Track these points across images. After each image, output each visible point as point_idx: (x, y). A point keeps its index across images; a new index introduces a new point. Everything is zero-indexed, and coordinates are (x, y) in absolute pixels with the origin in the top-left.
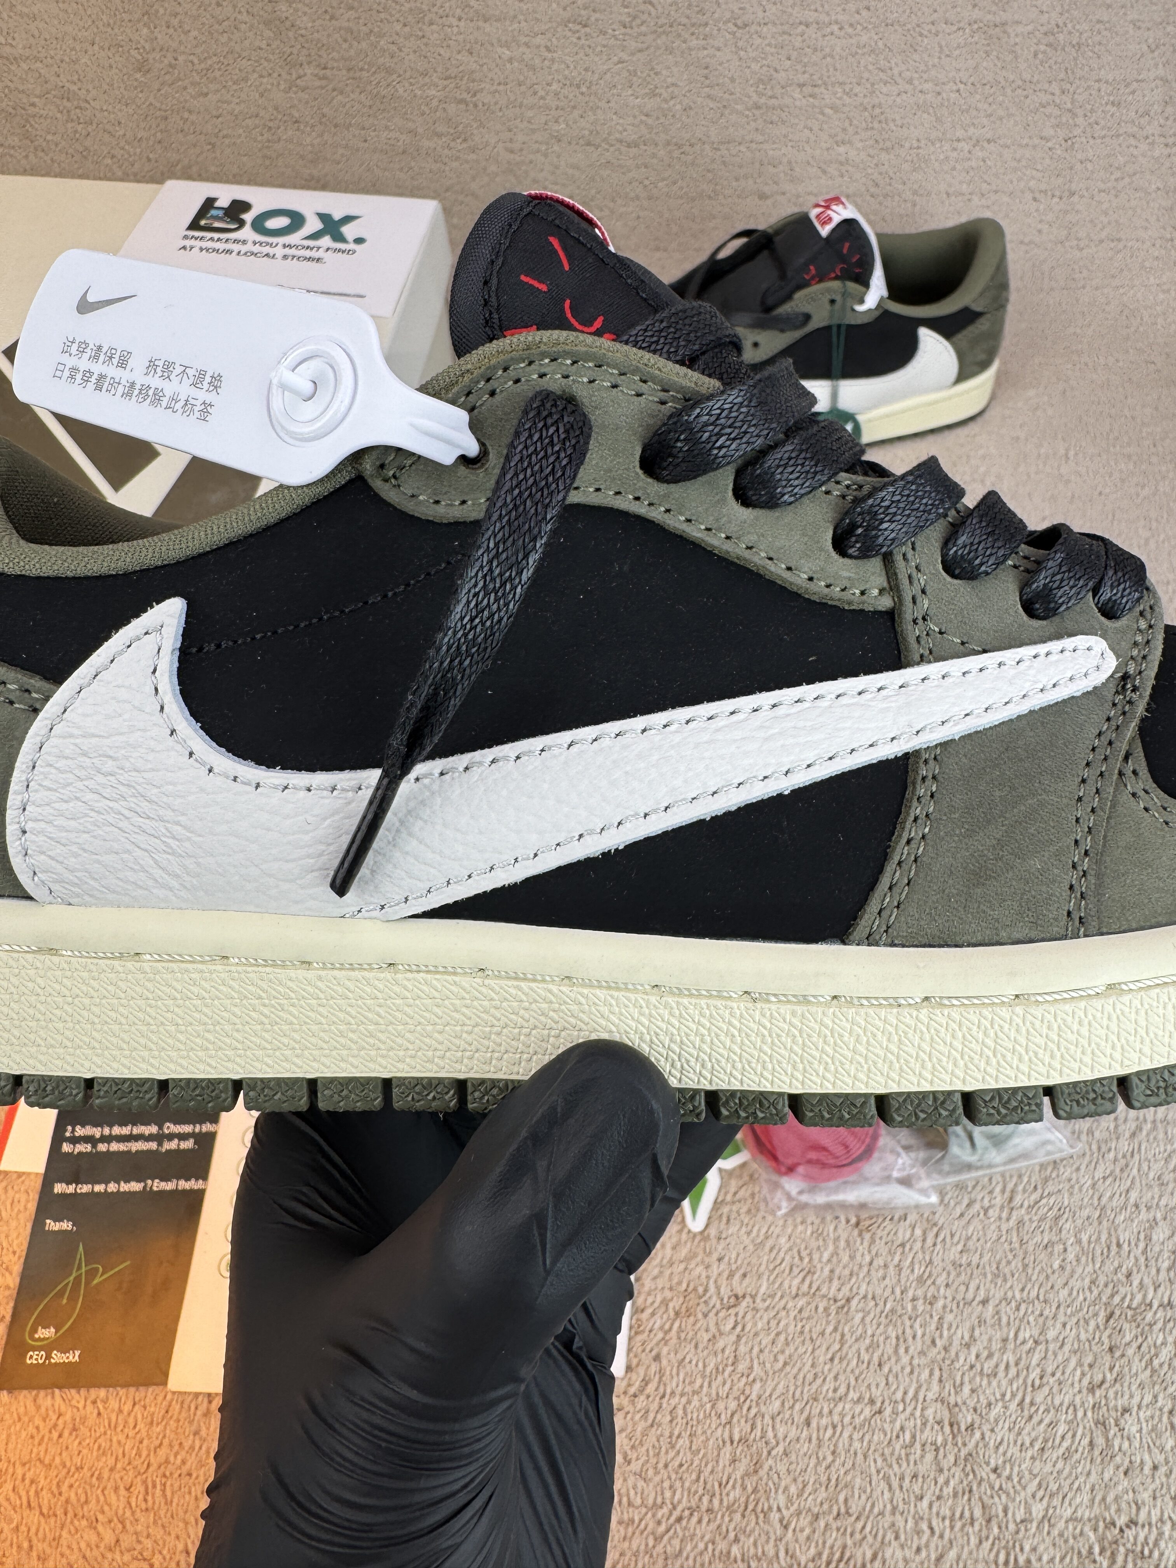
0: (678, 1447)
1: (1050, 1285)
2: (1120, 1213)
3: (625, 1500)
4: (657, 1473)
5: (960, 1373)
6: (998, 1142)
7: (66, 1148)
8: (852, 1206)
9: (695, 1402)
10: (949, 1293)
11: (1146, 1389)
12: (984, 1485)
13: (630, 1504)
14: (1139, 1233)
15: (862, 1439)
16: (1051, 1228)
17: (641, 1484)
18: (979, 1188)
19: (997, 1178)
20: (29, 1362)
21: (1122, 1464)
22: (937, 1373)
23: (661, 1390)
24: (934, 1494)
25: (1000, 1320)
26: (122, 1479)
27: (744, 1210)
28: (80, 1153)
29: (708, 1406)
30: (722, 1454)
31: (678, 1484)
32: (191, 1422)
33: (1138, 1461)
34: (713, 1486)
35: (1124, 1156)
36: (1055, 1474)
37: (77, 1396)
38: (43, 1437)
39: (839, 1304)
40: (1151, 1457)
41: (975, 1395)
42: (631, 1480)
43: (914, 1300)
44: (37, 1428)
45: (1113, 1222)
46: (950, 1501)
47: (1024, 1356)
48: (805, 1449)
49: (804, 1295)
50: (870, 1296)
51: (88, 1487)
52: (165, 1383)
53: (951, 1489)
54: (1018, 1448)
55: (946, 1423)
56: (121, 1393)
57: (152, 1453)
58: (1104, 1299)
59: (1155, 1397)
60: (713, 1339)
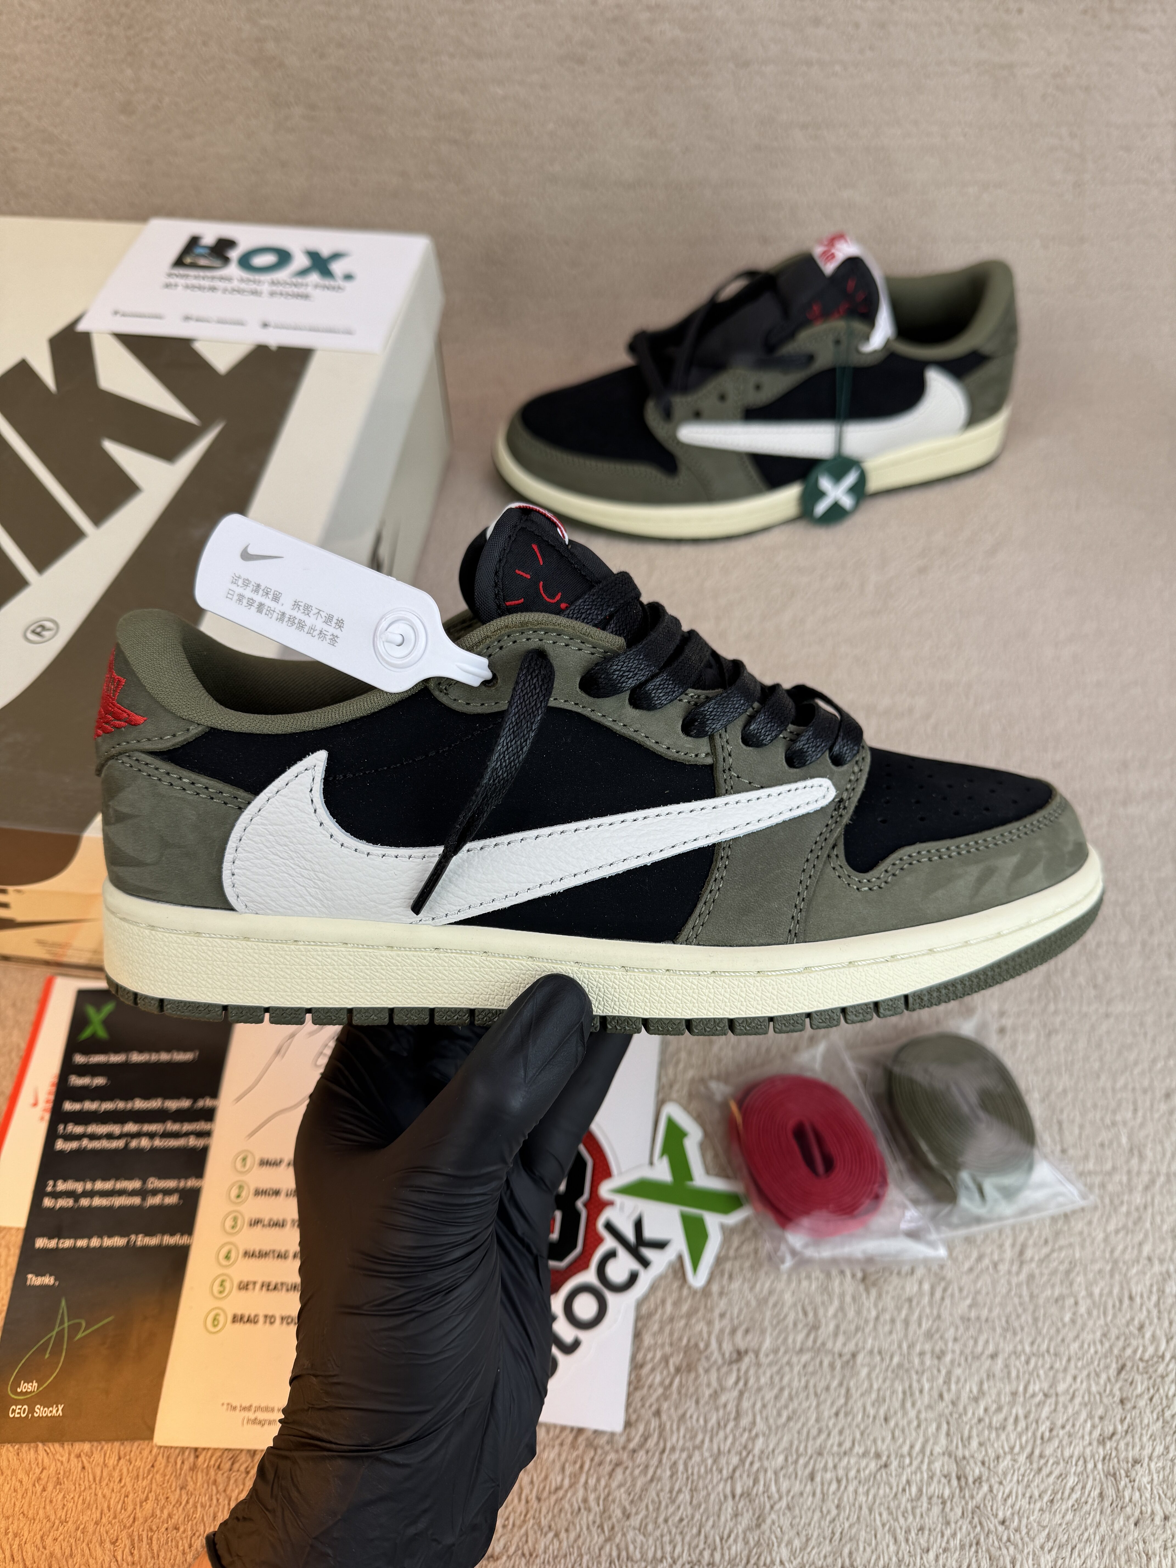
0: (678, 1502)
1: (1059, 1339)
2: (1133, 1266)
3: (624, 1554)
4: (657, 1527)
5: (968, 1427)
6: (1009, 1194)
7: (48, 1202)
8: (858, 1261)
9: (697, 1457)
10: (957, 1348)
12: (992, 1537)
13: (629, 1558)
14: (1151, 1286)
15: (867, 1494)
16: (1062, 1283)
17: (640, 1538)
18: (988, 1242)
19: (1008, 1231)
20: (11, 1415)
21: (1133, 1515)
22: (944, 1427)
23: (661, 1444)
24: (940, 1546)
25: (1009, 1373)
26: (107, 1532)
27: (747, 1264)
28: (61, 1209)
29: (710, 1462)
30: (724, 1507)
31: (678, 1539)
32: (178, 1477)
33: (1149, 1511)
34: (714, 1540)
35: (1137, 1209)
36: (1064, 1526)
37: (60, 1450)
38: (26, 1490)
39: (845, 1358)
40: (1162, 1507)
41: (983, 1449)
42: (630, 1535)
43: (922, 1354)
44: (21, 1482)
45: (1125, 1275)
46: (958, 1553)
47: (1033, 1409)
48: (809, 1503)
49: (808, 1350)
50: (876, 1350)
51: (72, 1541)
52: (151, 1438)
53: (958, 1542)
54: (1027, 1499)
55: (954, 1475)
56: (105, 1447)
57: (138, 1507)
58: (1116, 1352)
59: (1167, 1448)
60: (715, 1395)
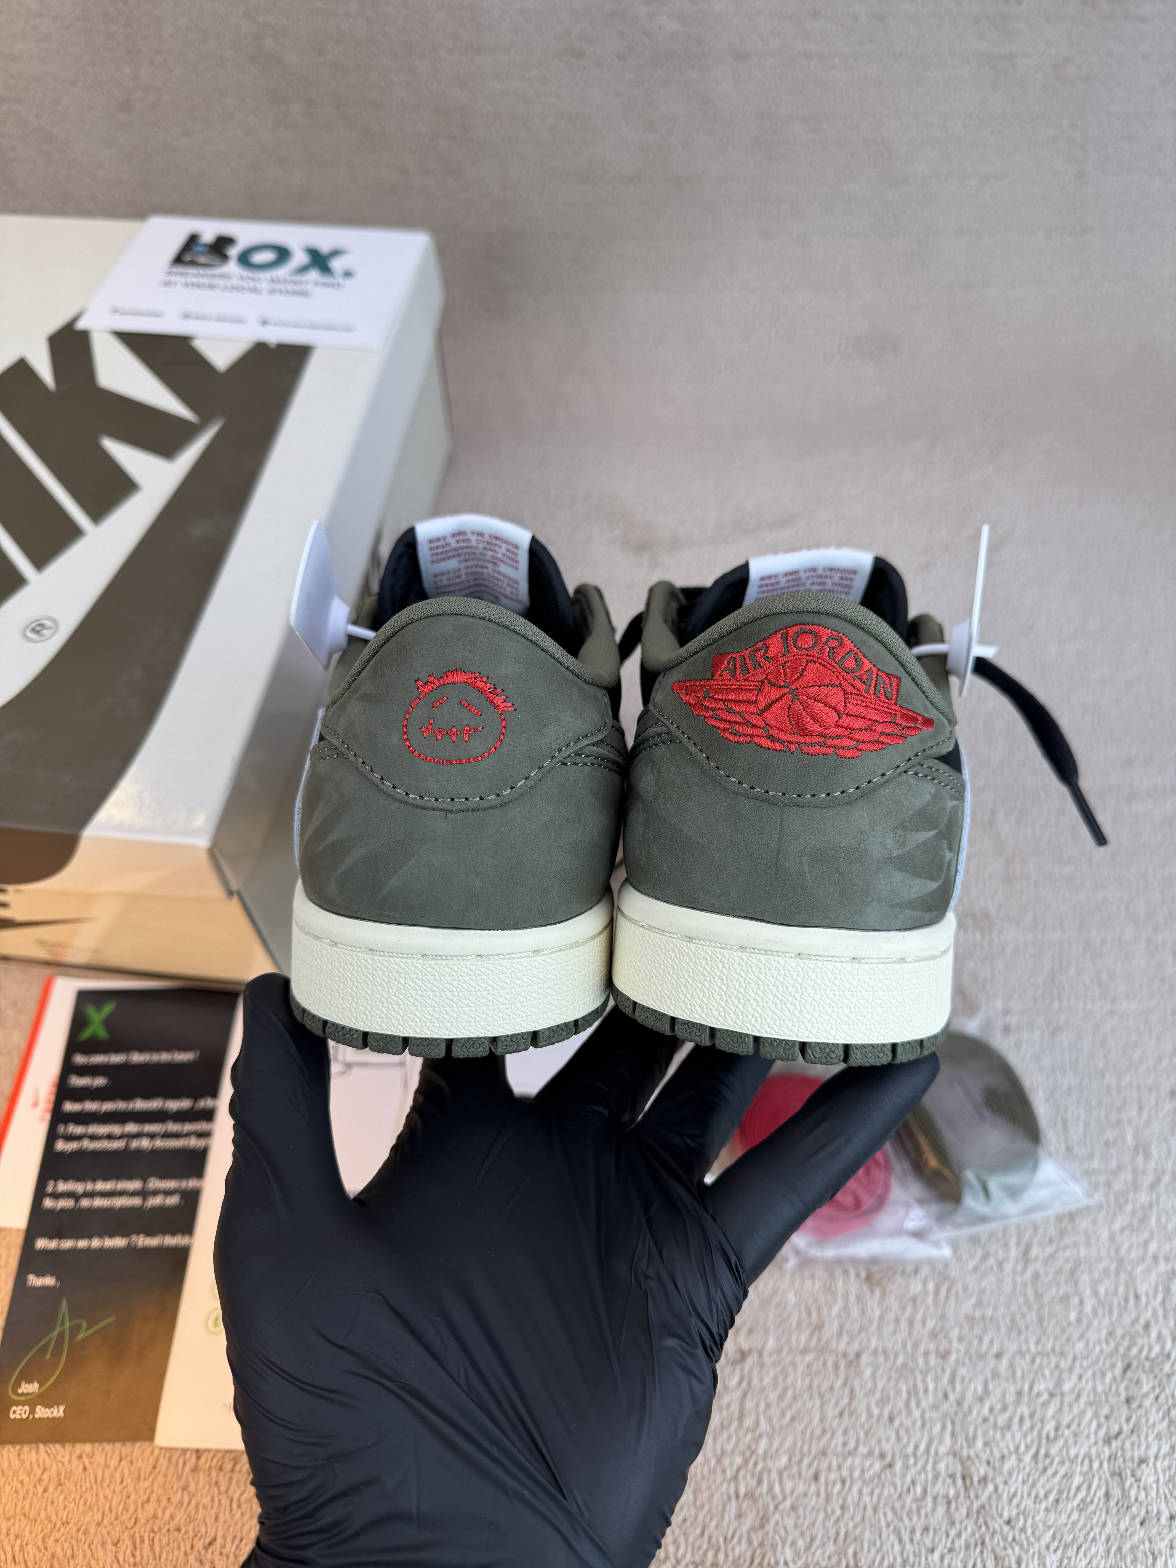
1: (1065, 1338)
2: (1139, 1264)
5: (973, 1427)
6: (1014, 1193)
7: (48, 1203)
8: (862, 1261)
10: (962, 1347)
11: (1164, 1440)
12: (997, 1537)
14: (1157, 1284)
15: (871, 1494)
16: (1067, 1282)
18: (993, 1241)
19: (1013, 1230)
20: (12, 1416)
21: (1139, 1514)
22: (949, 1427)
24: (945, 1547)
25: (1014, 1373)
26: (108, 1534)
28: (62, 1209)
30: (727, 1509)
31: (682, 1539)
32: (179, 1478)
33: (1155, 1511)
34: (718, 1541)
35: (1143, 1208)
36: (1069, 1526)
37: (61, 1450)
38: (28, 1491)
39: (849, 1358)
40: (1168, 1507)
41: (988, 1449)
43: (926, 1353)
44: (22, 1483)
45: (1131, 1274)
46: (963, 1553)
47: (1039, 1408)
48: (813, 1503)
49: (812, 1350)
50: (880, 1350)
51: (74, 1542)
52: (152, 1439)
53: (963, 1542)
54: (1032, 1499)
55: (959, 1475)
56: (107, 1448)
57: (140, 1508)
58: (1122, 1350)
